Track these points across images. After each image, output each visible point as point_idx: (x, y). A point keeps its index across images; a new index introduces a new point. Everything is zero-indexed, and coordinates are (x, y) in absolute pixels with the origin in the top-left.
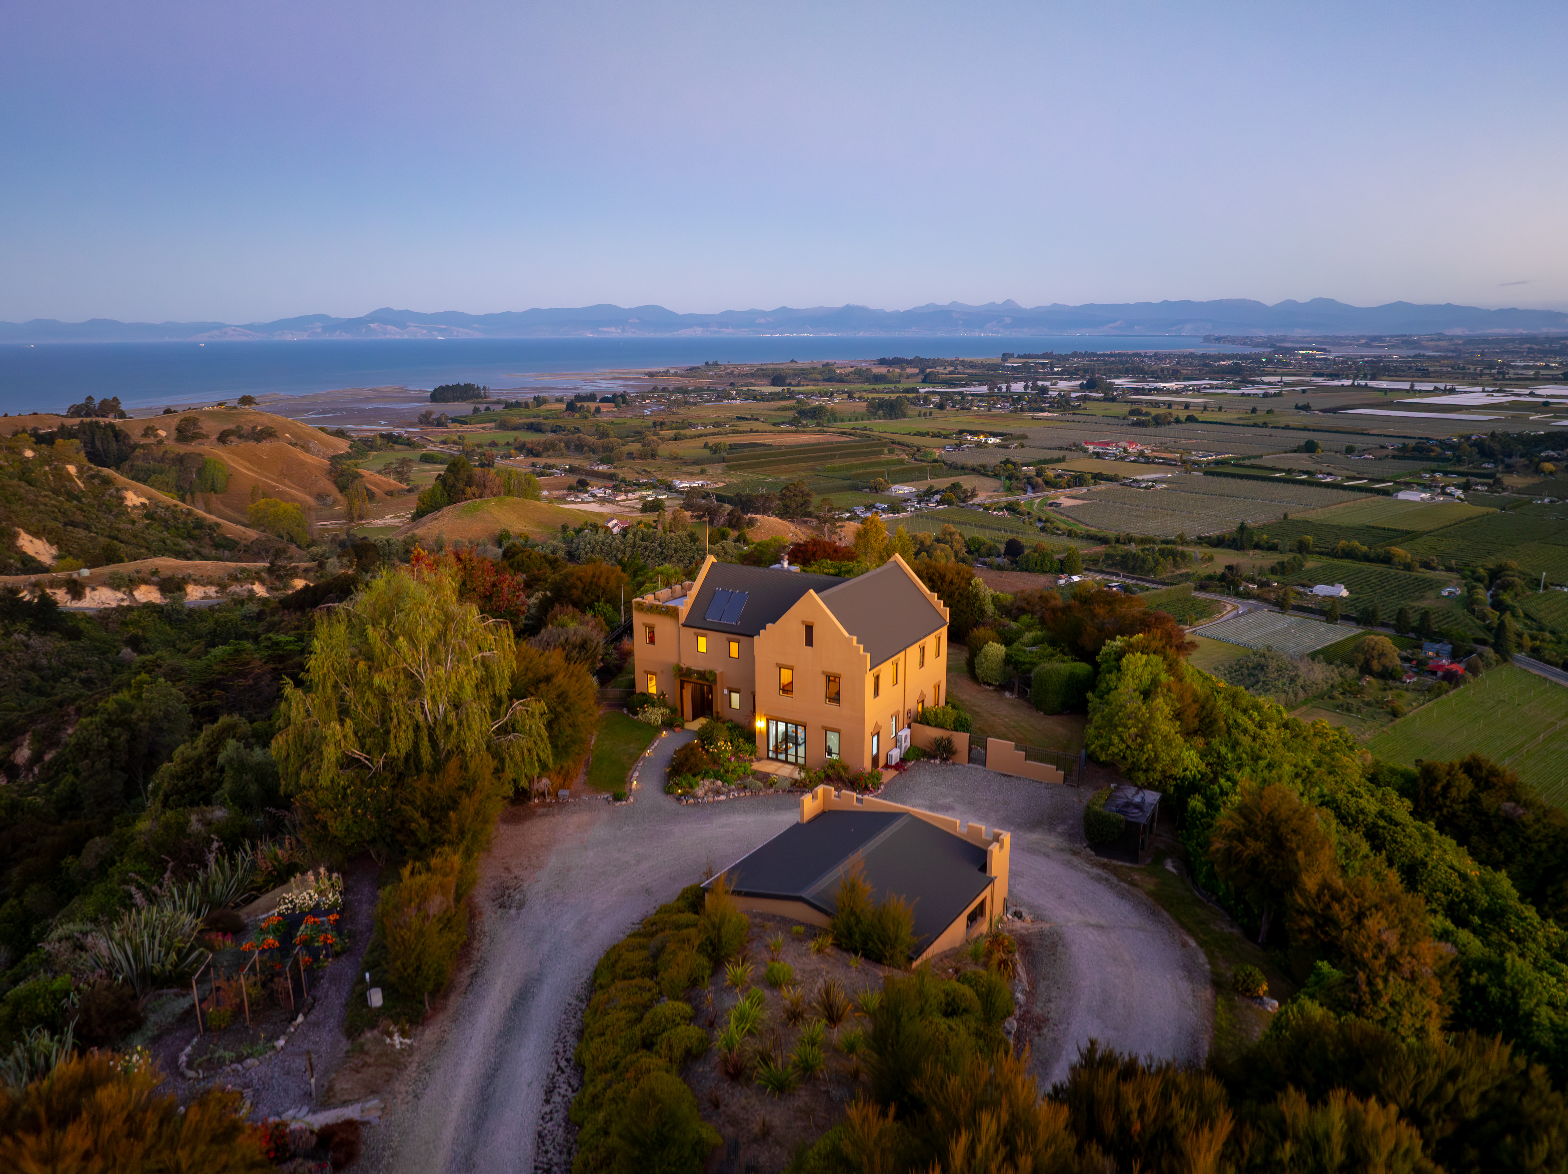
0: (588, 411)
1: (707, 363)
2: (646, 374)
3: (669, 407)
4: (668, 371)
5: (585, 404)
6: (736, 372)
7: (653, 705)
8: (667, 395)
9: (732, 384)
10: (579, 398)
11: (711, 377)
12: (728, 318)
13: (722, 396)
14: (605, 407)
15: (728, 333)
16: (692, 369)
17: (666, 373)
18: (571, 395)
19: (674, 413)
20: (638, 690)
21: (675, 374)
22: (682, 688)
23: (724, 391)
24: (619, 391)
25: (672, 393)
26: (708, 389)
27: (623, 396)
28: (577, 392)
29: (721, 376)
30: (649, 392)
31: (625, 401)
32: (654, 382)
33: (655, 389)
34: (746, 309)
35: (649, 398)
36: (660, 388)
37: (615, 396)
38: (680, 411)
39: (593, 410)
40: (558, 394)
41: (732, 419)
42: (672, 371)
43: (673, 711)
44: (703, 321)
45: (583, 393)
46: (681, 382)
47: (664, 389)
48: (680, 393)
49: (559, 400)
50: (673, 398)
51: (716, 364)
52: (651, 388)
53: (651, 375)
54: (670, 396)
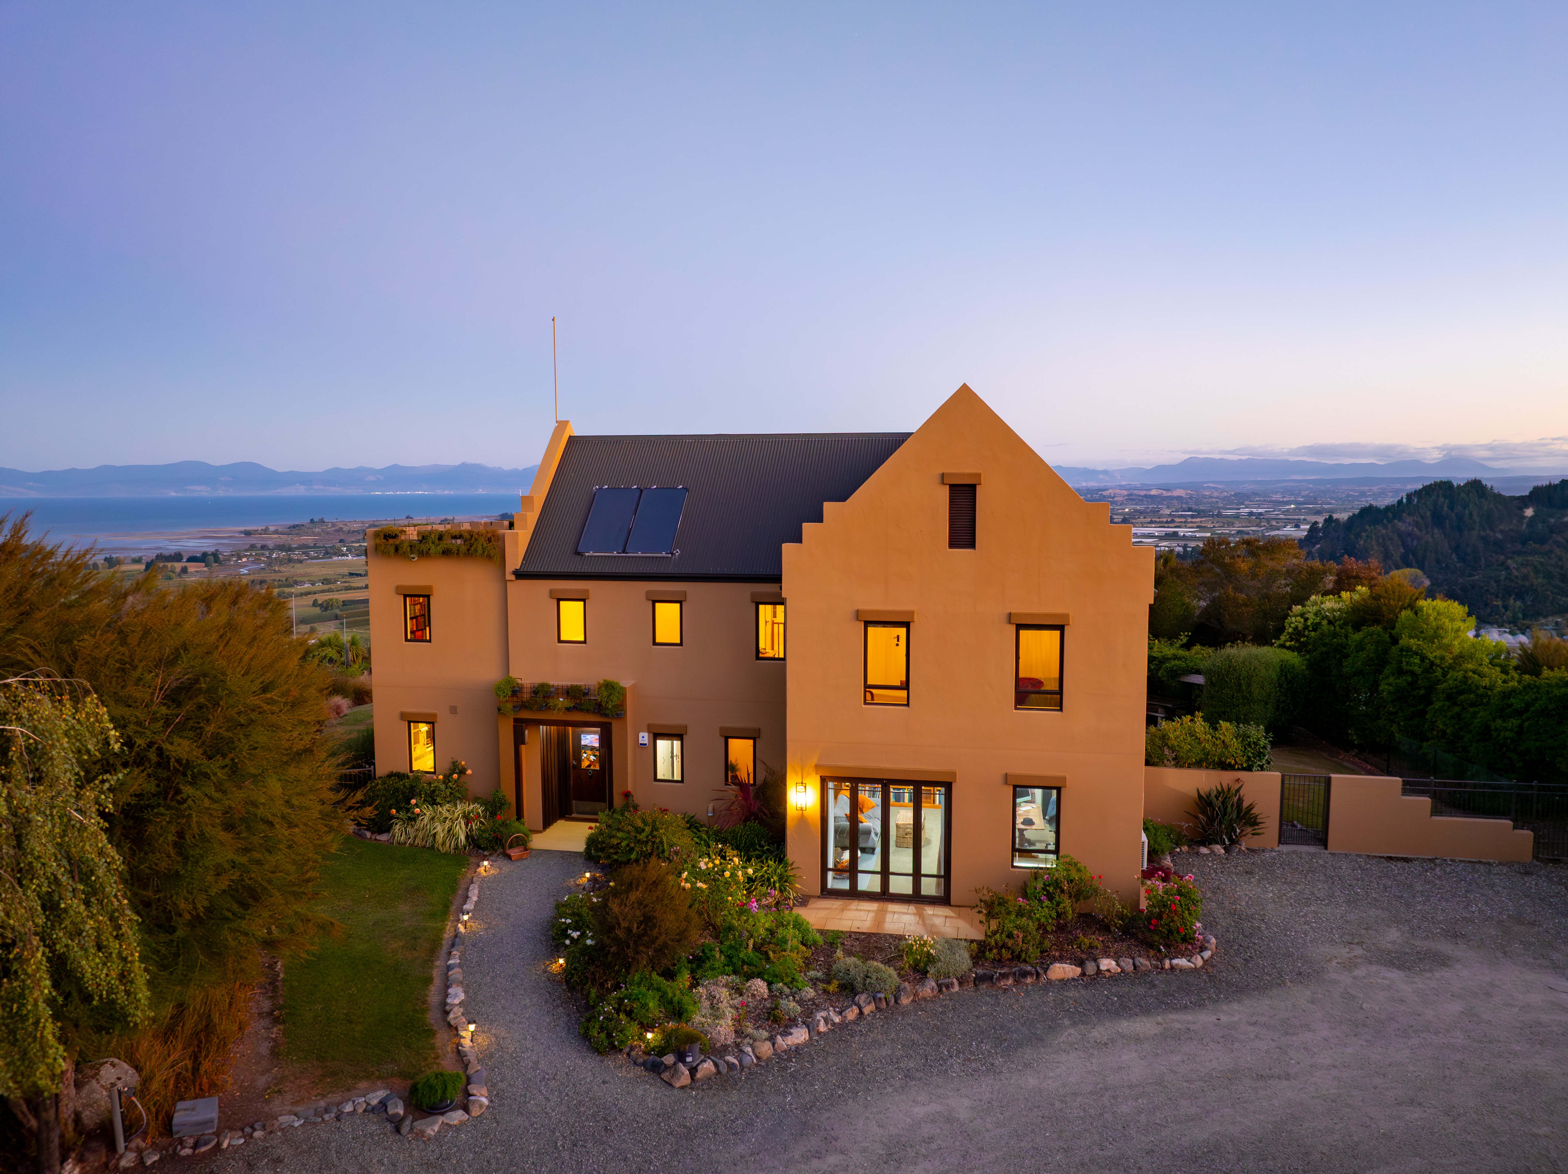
0: (173, 572)
1: (312, 521)
2: (241, 532)
3: (270, 564)
4: (267, 529)
5: (169, 565)
6: (345, 529)
7: (432, 800)
8: (267, 553)
9: (341, 541)
10: (160, 557)
11: (319, 534)
12: (333, 476)
13: (329, 553)
14: (193, 567)
15: (335, 491)
16: (294, 527)
17: (265, 531)
18: (152, 555)
19: (275, 571)
20: (383, 765)
21: (276, 532)
22: (519, 740)
23: (333, 547)
24: (211, 550)
25: (272, 551)
26: (315, 546)
27: (215, 555)
28: (159, 552)
29: (328, 533)
30: (247, 550)
31: (216, 559)
32: (252, 540)
33: (253, 547)
34: (353, 467)
35: (246, 556)
36: (259, 546)
37: (205, 554)
38: (282, 569)
39: (178, 570)
40: (135, 555)
41: (344, 576)
42: (272, 529)
43: (494, 806)
44: (306, 479)
45: (166, 553)
46: (283, 539)
47: (263, 547)
48: (282, 551)
49: (138, 561)
50: (274, 556)
51: (322, 521)
52: (247, 547)
53: (248, 533)
54: (271, 555)
